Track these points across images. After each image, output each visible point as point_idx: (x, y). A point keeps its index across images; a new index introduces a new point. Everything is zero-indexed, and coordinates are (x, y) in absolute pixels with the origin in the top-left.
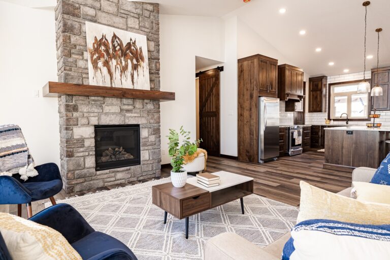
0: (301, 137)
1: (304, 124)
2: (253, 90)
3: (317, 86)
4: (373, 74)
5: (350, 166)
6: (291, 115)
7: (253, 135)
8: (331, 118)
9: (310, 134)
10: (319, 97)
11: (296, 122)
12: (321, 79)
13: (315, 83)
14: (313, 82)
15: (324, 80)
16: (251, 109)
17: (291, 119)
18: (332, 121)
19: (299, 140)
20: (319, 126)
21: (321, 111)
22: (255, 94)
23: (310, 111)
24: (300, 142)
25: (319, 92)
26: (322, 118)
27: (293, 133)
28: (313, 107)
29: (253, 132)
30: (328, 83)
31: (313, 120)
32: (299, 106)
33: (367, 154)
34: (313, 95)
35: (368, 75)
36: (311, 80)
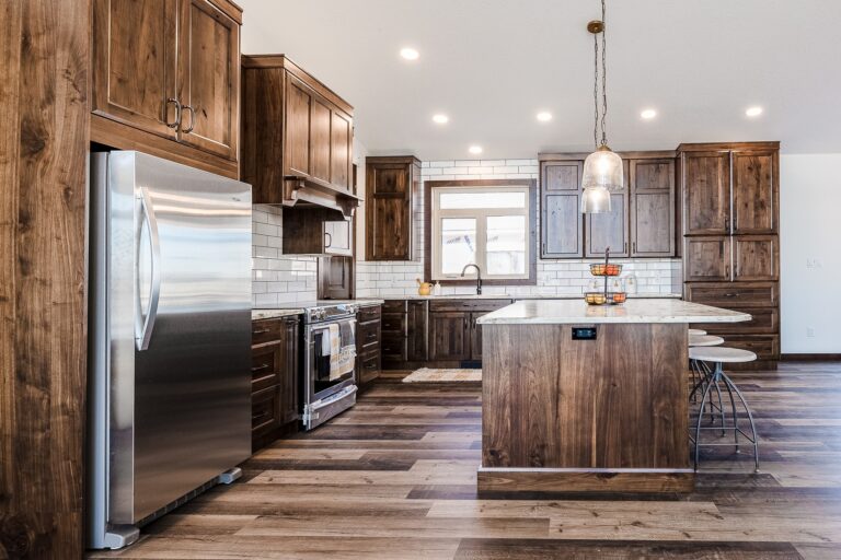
0: (352, 348)
1: (351, 297)
2: (50, 98)
3: (392, 182)
4: (543, 168)
5: (590, 466)
6: (305, 267)
7: (45, 383)
8: (434, 277)
9: (379, 329)
10: (398, 215)
11: (326, 293)
12: (406, 163)
13: (384, 174)
14: (380, 171)
15: (413, 168)
16: (25, 220)
17: (305, 281)
18: (438, 286)
19: (343, 360)
20: (403, 301)
21: (404, 257)
22: (65, 125)
23: (370, 257)
24: (349, 367)
25: (398, 202)
26: (409, 276)
27: (318, 338)
28: (380, 246)
29: (46, 369)
30: (424, 179)
31: (380, 284)
32: (337, 237)
33: (651, 411)
34: (380, 210)
35: (530, 170)
36: (372, 163)
